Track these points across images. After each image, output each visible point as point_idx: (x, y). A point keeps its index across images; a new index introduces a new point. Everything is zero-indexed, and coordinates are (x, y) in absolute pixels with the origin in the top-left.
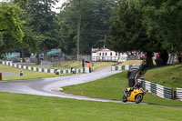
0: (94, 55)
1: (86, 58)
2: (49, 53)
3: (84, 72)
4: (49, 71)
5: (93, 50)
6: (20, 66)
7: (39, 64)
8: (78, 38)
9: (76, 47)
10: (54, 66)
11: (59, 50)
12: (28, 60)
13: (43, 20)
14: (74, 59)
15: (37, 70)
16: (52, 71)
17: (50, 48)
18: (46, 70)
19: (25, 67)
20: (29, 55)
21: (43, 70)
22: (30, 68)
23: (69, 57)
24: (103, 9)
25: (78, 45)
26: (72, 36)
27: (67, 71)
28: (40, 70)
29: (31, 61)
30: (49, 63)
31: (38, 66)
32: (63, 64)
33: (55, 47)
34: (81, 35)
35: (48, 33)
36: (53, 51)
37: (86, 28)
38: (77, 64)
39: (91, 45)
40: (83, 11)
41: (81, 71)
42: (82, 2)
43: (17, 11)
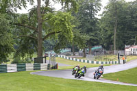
0: (126, 50)
1: (121, 52)
2: (93, 49)
3: (119, 63)
4: (93, 62)
5: (126, 46)
6: (71, 59)
7: (85, 57)
8: (114, 37)
9: (113, 44)
10: (96, 58)
11: (101, 47)
12: (77, 54)
13: (88, 24)
14: (112, 53)
15: (84, 61)
16: (95, 62)
17: (93, 45)
18: (90, 62)
19: (74, 59)
20: (78, 50)
21: (88, 62)
22: (78, 60)
23: (108, 52)
24: (134, 15)
25: (115, 43)
26: (110, 36)
27: (106, 63)
28: (86, 61)
29: (80, 54)
30: (93, 56)
31: (85, 59)
32: (103, 57)
33: (97, 44)
34: (117, 35)
35: (92, 34)
36: (96, 48)
37: (120, 30)
38: (114, 57)
39: (125, 43)
40: (119, 17)
41: (117, 62)
42: (118, 11)
43: (69, 18)
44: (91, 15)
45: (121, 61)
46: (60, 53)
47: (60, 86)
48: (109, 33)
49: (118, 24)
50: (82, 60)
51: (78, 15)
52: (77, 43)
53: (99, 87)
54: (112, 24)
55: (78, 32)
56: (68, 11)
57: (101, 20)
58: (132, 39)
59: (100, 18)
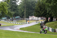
1: (27, 19)
3: (27, 23)
4: (16, 23)
5: (30, 17)
6: (7, 22)
7: (13, 21)
8: (25, 13)
9: (24, 16)
11: (19, 17)
12: (9, 20)
13: (14, 7)
14: (24, 19)
15: (12, 23)
16: (17, 23)
17: (16, 16)
18: (15, 23)
19: (8, 22)
20: (10, 18)
21: (14, 23)
22: (10, 22)
23: (22, 19)
24: (33, 4)
25: (25, 15)
26: (23, 12)
27: (21, 23)
28: (13, 23)
29: (10, 20)
30: (16, 21)
31: (13, 22)
32: (20, 21)
33: (18, 16)
34: (26, 12)
35: (15, 11)
36: (17, 17)
37: (27, 10)
38: (25, 21)
39: (29, 15)
40: (27, 4)
41: (26, 23)
42: (26, 2)
43: (6, 5)
44: (15, 3)
45: (28, 23)
46: (2, 19)
47: (2, 33)
48: (23, 11)
49: (26, 7)
50: (11, 22)
51: (10, 3)
52: (9, 15)
53: (18, 34)
54: (24, 7)
55: (10, 11)
56: (5, 1)
57: (19, 6)
58: (32, 14)
59: (19, 4)
